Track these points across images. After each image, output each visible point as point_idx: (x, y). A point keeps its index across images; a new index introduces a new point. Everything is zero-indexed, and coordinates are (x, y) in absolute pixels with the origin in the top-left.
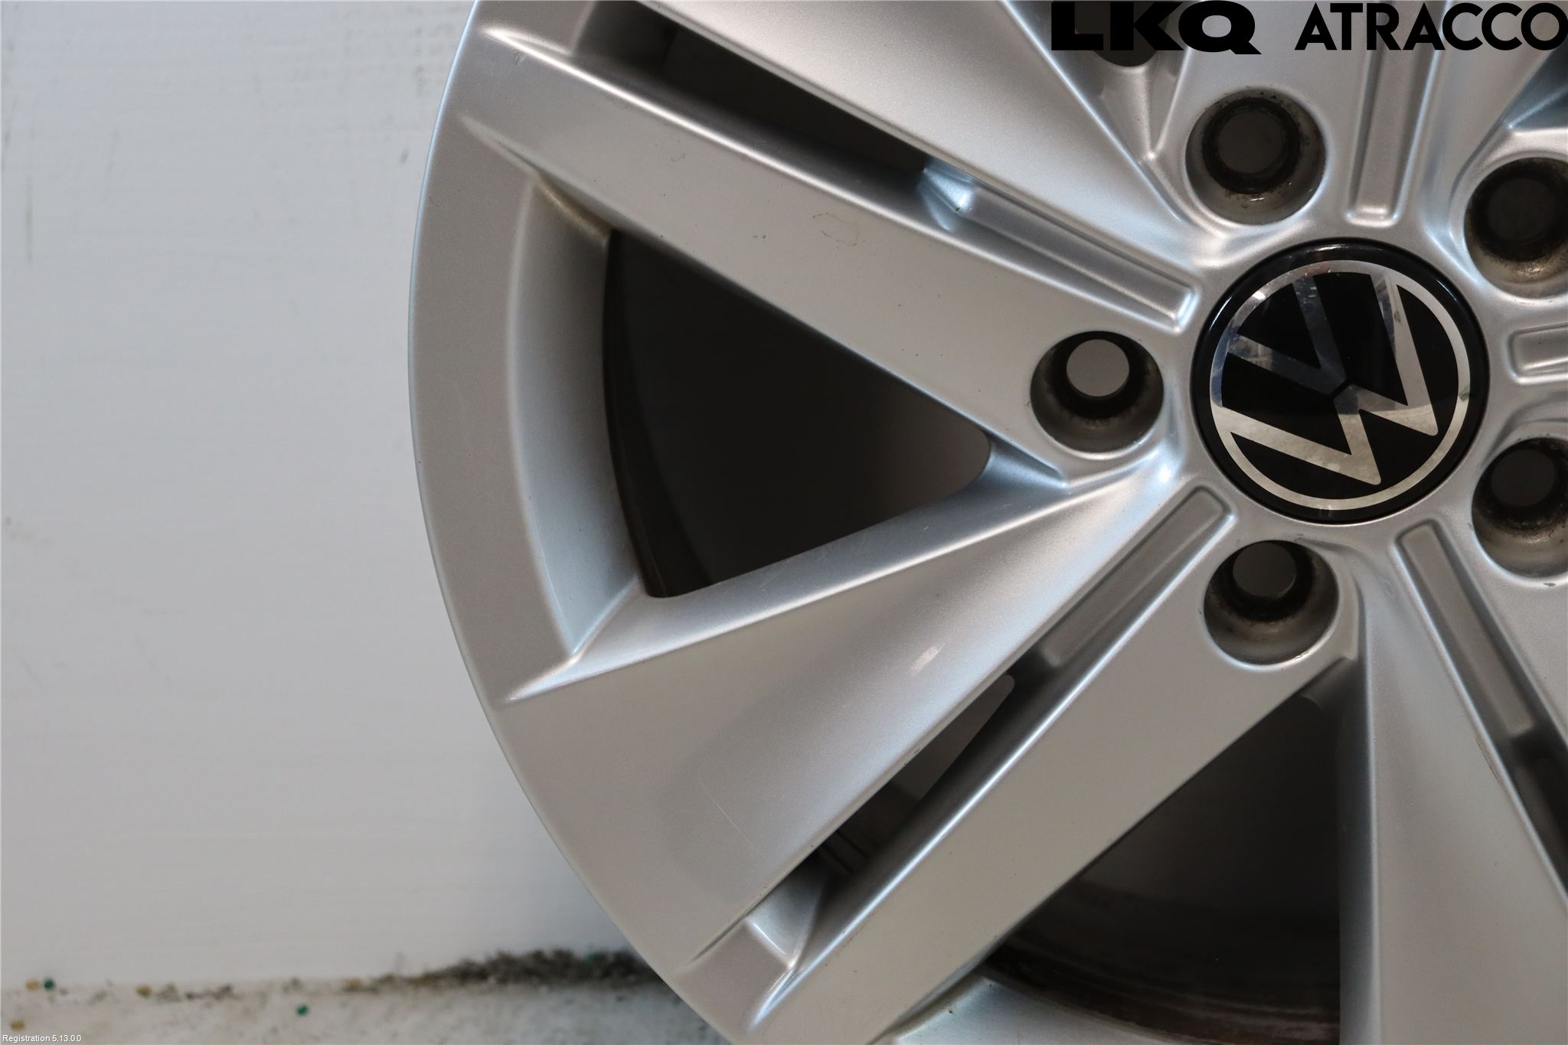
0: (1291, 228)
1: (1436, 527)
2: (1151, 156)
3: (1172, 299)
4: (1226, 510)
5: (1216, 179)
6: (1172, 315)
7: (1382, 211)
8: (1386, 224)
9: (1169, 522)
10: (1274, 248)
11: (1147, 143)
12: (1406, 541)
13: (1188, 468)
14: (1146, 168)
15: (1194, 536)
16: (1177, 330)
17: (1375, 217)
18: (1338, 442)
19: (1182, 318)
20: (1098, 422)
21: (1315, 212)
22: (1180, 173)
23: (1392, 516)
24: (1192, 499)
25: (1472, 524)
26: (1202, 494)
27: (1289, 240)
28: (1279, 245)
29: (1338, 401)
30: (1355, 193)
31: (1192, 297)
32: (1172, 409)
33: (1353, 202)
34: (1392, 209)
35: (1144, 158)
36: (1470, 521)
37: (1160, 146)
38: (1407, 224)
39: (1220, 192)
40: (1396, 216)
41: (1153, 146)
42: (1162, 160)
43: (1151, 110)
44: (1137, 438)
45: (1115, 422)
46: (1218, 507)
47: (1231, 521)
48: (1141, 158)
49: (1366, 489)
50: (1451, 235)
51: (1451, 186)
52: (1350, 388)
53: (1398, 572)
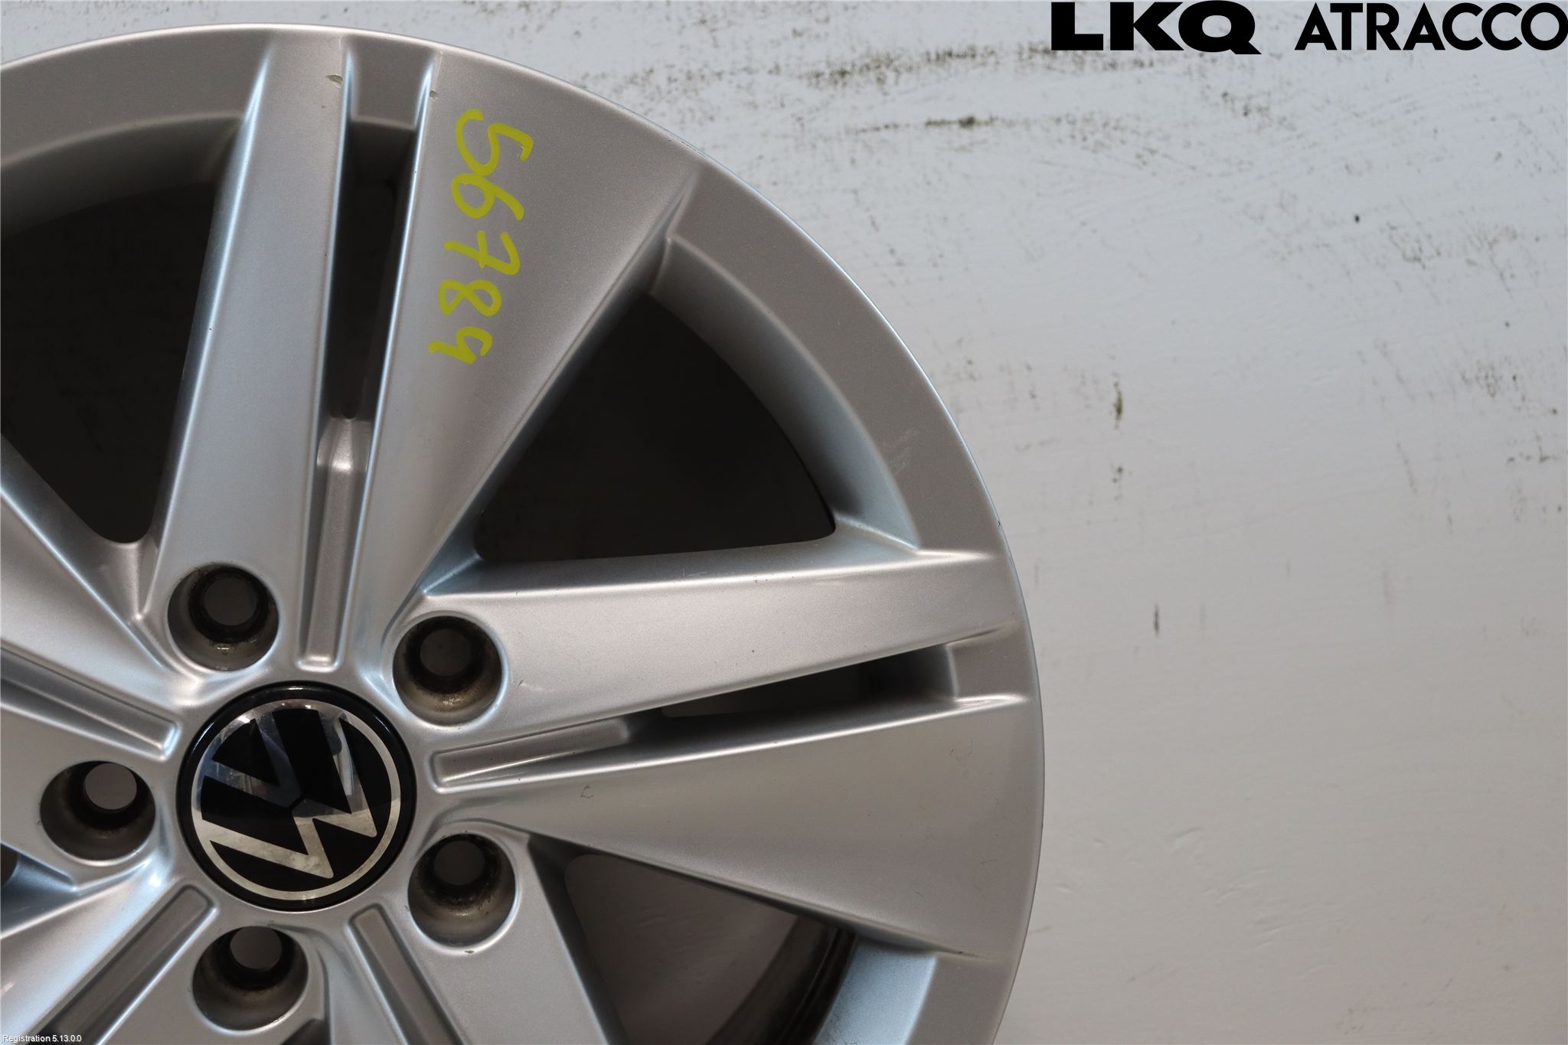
0: (254, 673)
1: (380, 909)
2: (138, 617)
3: (159, 733)
4: (210, 904)
5: (201, 632)
6: (159, 745)
7: (325, 659)
8: (327, 670)
9: (163, 917)
10: (240, 690)
11: (136, 605)
12: (358, 922)
13: (177, 870)
14: (135, 628)
15: (184, 927)
16: (163, 758)
17: (320, 664)
18: (296, 844)
19: (168, 748)
20: (110, 832)
21: (271, 662)
22: (164, 630)
23: (345, 902)
24: (183, 896)
25: (408, 906)
26: (189, 892)
27: (252, 684)
28: (247, 686)
29: (293, 812)
30: (305, 644)
31: (175, 732)
32: (162, 822)
33: (303, 652)
34: (334, 658)
35: (133, 619)
36: (407, 904)
37: (146, 610)
38: (346, 670)
39: (204, 642)
40: (336, 664)
41: (141, 609)
42: (148, 621)
43: (141, 579)
44: (136, 847)
45: (124, 831)
46: (204, 903)
47: (214, 912)
48: (130, 619)
49: (320, 882)
50: (382, 677)
51: (380, 639)
52: (305, 801)
53: (351, 948)
